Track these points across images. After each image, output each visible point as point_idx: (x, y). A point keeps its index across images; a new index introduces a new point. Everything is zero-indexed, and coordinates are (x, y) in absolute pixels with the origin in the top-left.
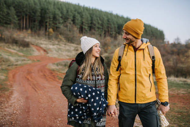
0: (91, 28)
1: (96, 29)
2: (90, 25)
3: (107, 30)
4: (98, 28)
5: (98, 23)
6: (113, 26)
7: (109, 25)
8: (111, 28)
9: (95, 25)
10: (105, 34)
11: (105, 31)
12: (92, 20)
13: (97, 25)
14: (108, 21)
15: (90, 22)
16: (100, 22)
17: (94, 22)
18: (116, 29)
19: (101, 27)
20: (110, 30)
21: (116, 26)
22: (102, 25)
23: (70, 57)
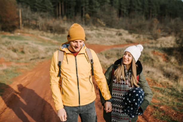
0: (130, 11)
1: (136, 12)
2: (129, 7)
3: (148, 12)
4: (139, 10)
5: (138, 5)
6: (155, 6)
7: (150, 6)
8: (153, 10)
9: (134, 7)
10: (146, 16)
11: (146, 13)
12: (131, 2)
13: (137, 7)
14: (149, 1)
15: (129, 4)
16: (140, 3)
17: (134, 4)
18: (159, 10)
19: (141, 9)
20: (151, 11)
21: (159, 7)
22: (143, 7)
23: (115, 42)
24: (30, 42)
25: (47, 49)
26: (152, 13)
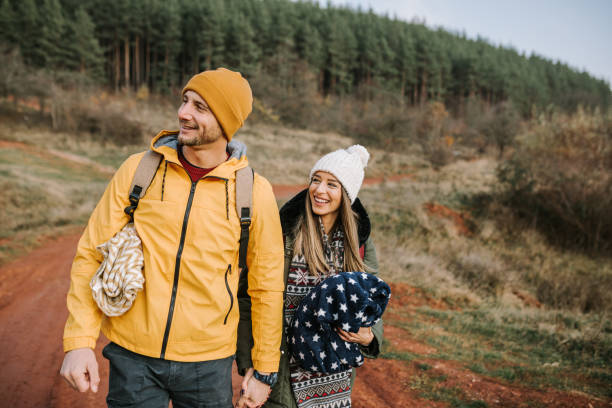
0: (358, 75)
1: (379, 79)
2: (356, 65)
3: (414, 81)
4: (386, 75)
5: (385, 58)
6: (436, 65)
7: (423, 64)
8: (430, 76)
9: (372, 64)
10: (409, 94)
11: (409, 83)
12: (361, 48)
13: (381, 65)
14: (419, 48)
15: (355, 54)
16: (391, 54)
17: (371, 55)
18: (449, 77)
19: (395, 71)
20: (425, 79)
21: (448, 66)
22: (399, 64)
24: (15, 170)
25: (76, 192)
26: (429, 85)
